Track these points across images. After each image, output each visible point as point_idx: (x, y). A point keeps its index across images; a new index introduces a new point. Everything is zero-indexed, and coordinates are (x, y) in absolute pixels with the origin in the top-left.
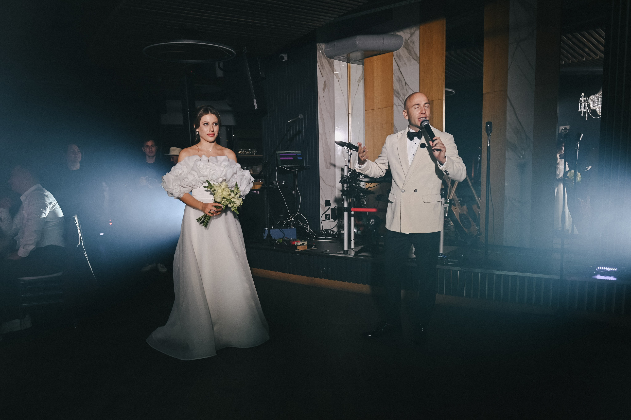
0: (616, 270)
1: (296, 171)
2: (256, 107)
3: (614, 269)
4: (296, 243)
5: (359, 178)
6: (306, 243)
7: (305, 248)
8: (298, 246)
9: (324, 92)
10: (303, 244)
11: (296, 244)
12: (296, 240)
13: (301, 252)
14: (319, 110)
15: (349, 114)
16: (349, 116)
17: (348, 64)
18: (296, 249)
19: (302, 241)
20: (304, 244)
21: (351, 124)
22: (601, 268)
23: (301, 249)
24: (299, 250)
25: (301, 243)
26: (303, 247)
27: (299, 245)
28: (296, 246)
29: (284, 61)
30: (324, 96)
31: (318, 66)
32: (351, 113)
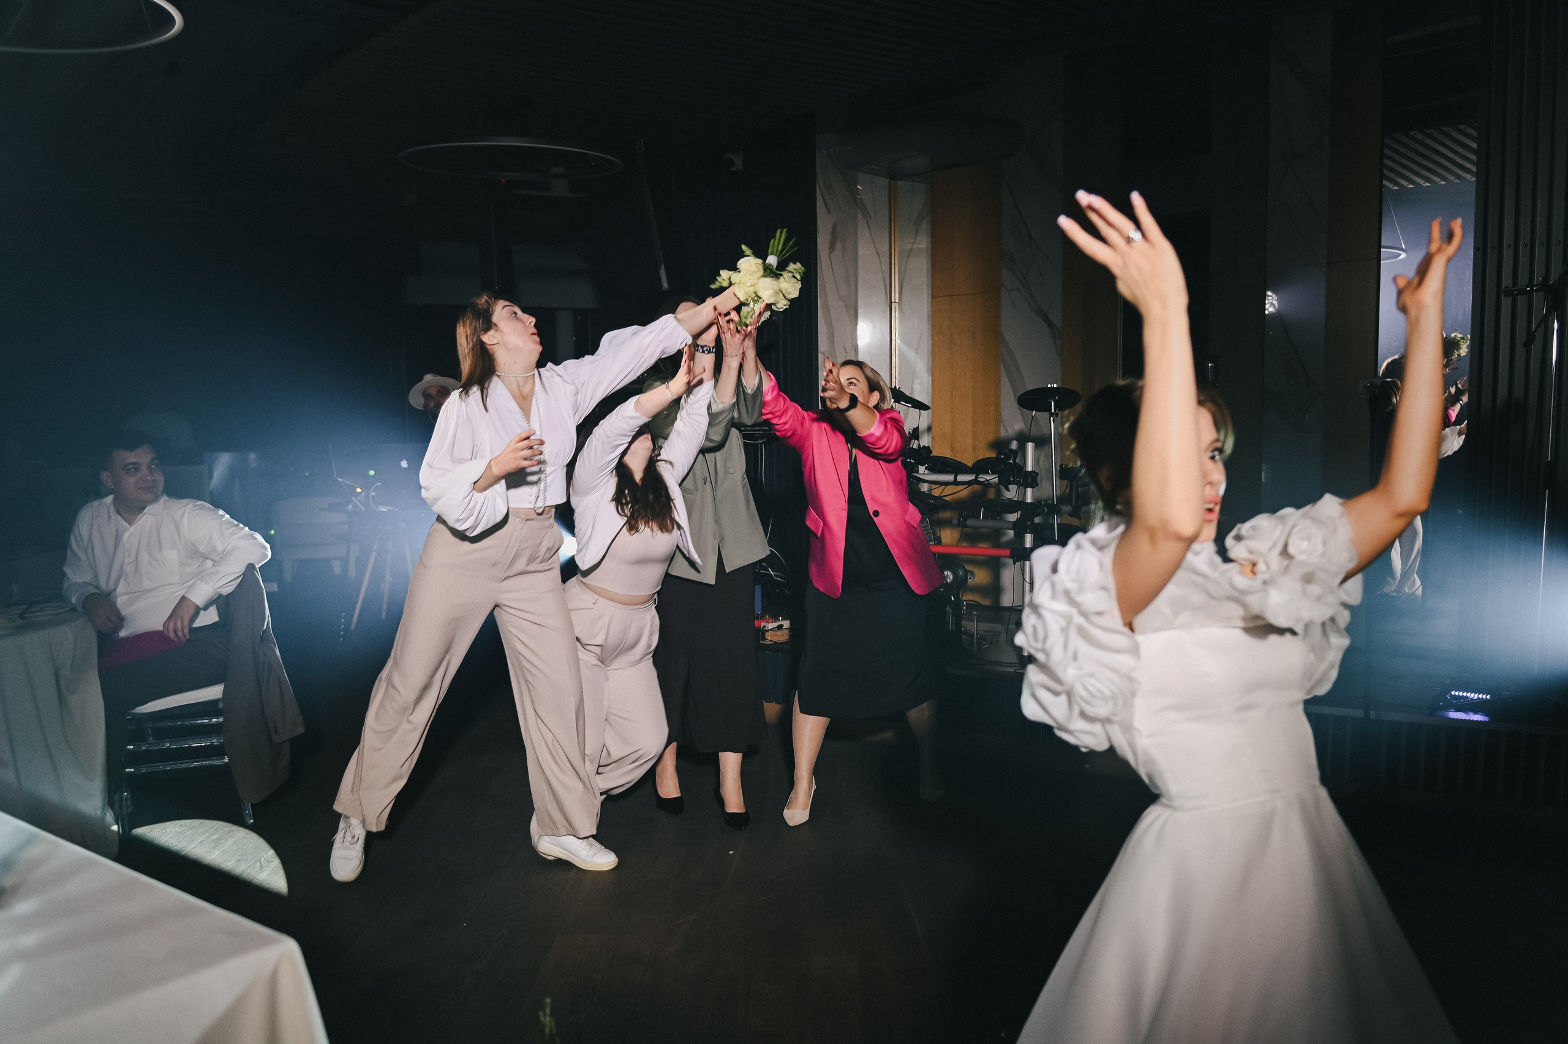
0: (1488, 697)
1: (761, 443)
2: (665, 285)
3: (1484, 697)
4: (763, 624)
5: (918, 472)
6: (786, 624)
7: (782, 637)
8: (768, 631)
9: (833, 251)
10: (780, 627)
11: (764, 627)
12: (763, 616)
13: (776, 647)
14: (820, 295)
15: (893, 305)
16: (893, 308)
17: (893, 182)
18: (764, 639)
19: (777, 620)
20: (783, 626)
21: (897, 326)
22: (1457, 693)
23: (776, 639)
24: (771, 641)
25: (775, 625)
26: (780, 633)
27: (771, 630)
28: (763, 632)
29: (734, 169)
30: (832, 260)
31: (817, 187)
32: (897, 301)
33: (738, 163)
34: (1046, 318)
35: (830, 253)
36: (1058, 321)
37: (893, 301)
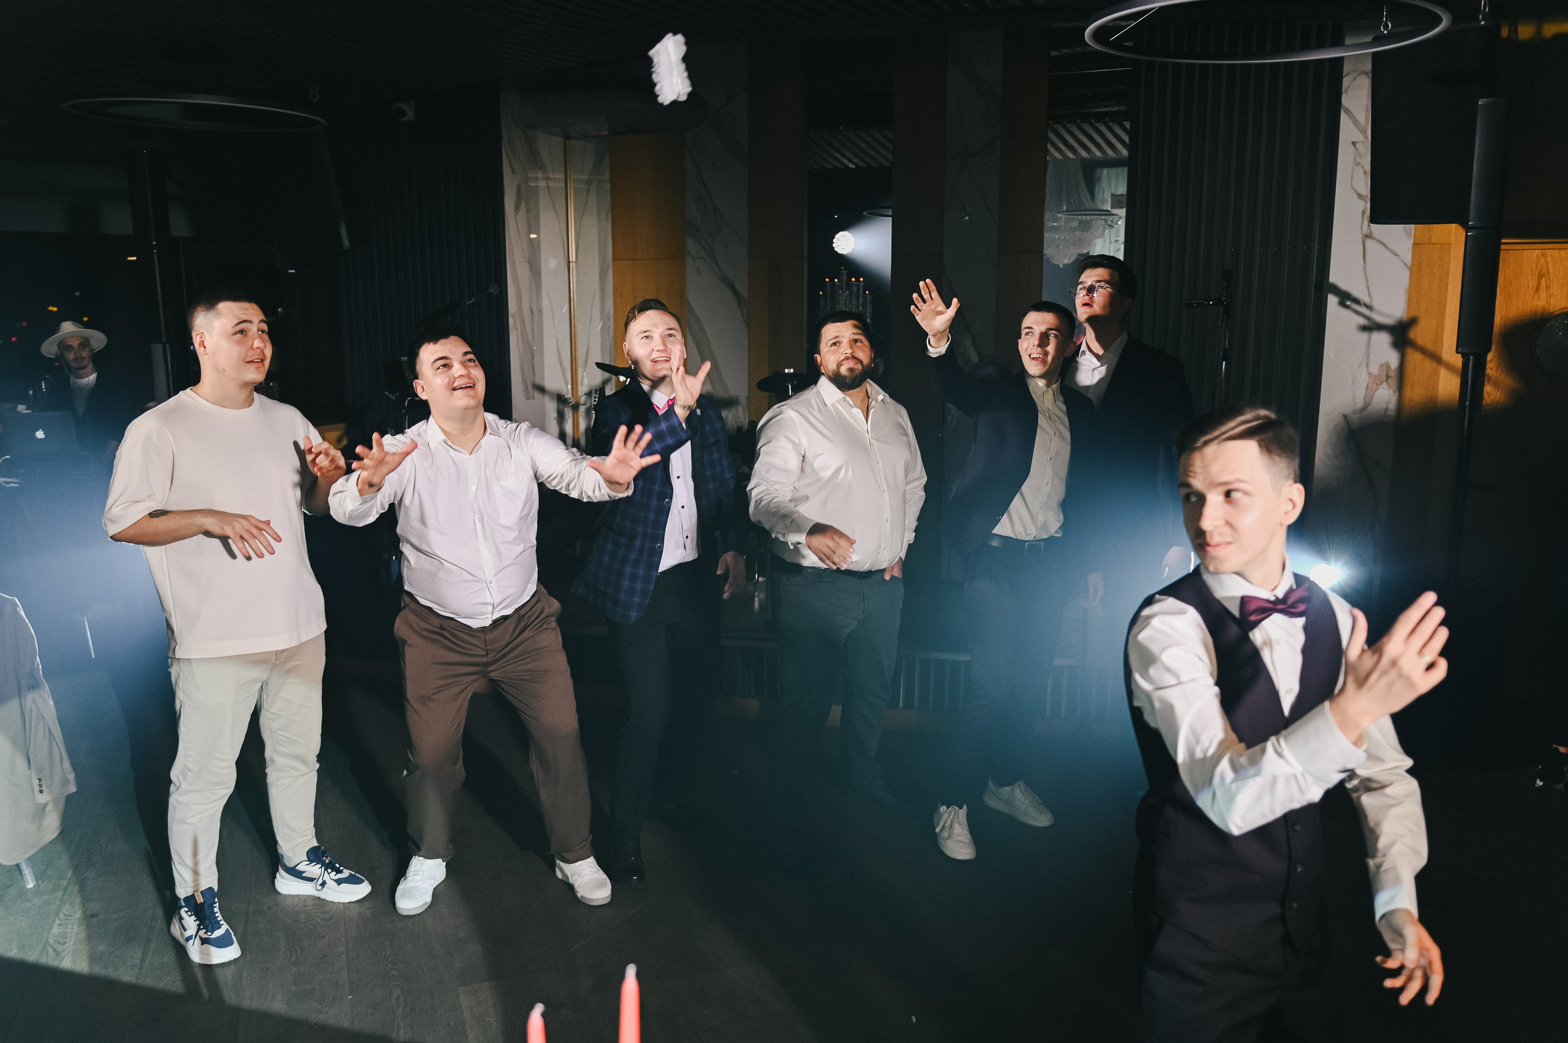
2: (346, 243)
9: (518, 211)
15: (571, 264)
16: (571, 267)
17: (567, 142)
21: (575, 285)
29: (405, 119)
30: (518, 221)
31: (503, 149)
32: (574, 260)
33: (410, 115)
34: (732, 287)
35: (516, 214)
36: (743, 290)
37: (571, 260)
